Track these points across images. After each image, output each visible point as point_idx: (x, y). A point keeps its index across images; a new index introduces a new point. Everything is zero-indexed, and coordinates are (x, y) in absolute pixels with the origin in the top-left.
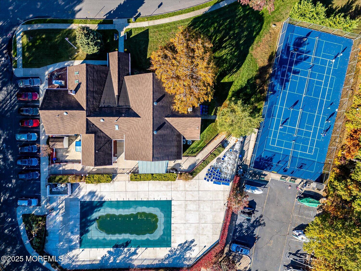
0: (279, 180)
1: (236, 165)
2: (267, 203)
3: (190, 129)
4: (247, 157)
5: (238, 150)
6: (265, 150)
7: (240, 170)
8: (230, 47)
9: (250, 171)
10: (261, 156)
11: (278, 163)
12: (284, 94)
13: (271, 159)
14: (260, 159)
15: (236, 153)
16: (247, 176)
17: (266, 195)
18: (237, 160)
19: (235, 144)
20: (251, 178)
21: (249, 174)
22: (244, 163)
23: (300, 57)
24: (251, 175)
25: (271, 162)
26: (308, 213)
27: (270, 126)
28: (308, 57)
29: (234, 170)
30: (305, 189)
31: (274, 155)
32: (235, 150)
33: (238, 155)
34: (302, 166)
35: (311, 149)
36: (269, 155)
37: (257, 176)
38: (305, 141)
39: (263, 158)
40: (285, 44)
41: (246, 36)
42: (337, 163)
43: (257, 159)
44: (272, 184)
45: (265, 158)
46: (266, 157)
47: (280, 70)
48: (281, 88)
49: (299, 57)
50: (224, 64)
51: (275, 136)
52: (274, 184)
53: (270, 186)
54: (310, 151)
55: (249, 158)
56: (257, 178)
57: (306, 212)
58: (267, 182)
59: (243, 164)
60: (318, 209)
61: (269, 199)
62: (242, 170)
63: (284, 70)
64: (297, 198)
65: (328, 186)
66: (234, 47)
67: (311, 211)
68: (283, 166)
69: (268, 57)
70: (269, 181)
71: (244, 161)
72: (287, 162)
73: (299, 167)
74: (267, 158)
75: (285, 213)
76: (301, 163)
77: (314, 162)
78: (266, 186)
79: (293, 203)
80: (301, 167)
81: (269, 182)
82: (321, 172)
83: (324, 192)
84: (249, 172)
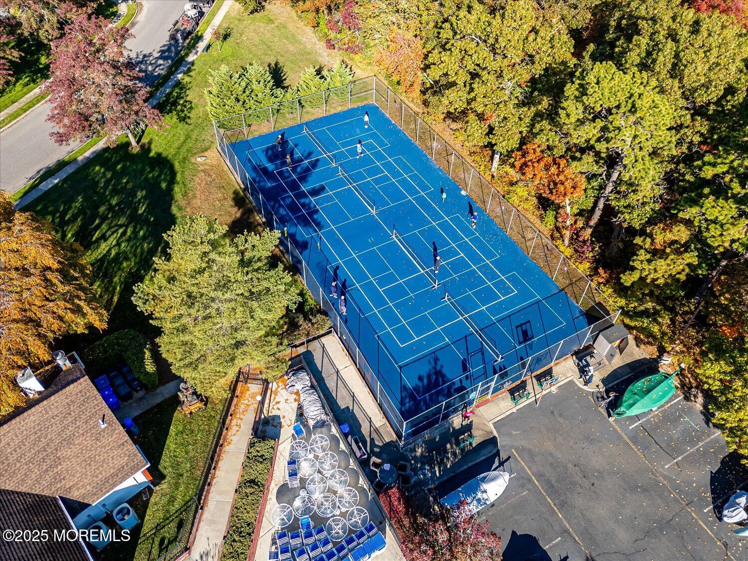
0: (514, 410)
1: (352, 464)
2: (562, 505)
3: (75, 449)
4: (371, 422)
5: (324, 417)
6: (400, 367)
7: (382, 471)
8: (117, 230)
9: (415, 451)
10: (404, 388)
11: (465, 369)
12: (331, 236)
13: (439, 373)
14: (412, 396)
15: (324, 429)
16: (424, 474)
17: (530, 480)
18: (342, 446)
19: (300, 408)
20: (437, 469)
21: (423, 464)
22: (377, 443)
23: (302, 168)
24: (427, 460)
25: (444, 383)
26: (685, 431)
27: (360, 310)
28: (317, 160)
29: (362, 482)
30: (597, 376)
31: (436, 360)
32: (311, 423)
33: (334, 430)
34: (525, 333)
35: (501, 286)
36: (425, 369)
37: (448, 446)
38: (471, 280)
39: (414, 388)
40: (250, 168)
41: (145, 197)
42: (584, 268)
43: (402, 403)
44: (510, 435)
45: (420, 384)
46: (420, 378)
47: (280, 206)
48: (311, 230)
49: (299, 169)
50: (122, 263)
51: (392, 319)
52: (514, 433)
53: (513, 447)
54: (506, 290)
55: (379, 420)
56: (454, 454)
57: (675, 433)
58: (493, 441)
59: (376, 450)
60: (687, 398)
61: (551, 489)
62: (387, 467)
63: (288, 201)
64: (610, 415)
65: (632, 324)
66: (127, 226)
67: (680, 416)
68: (485, 368)
69: (232, 203)
70: (495, 434)
71: (372, 440)
72: (482, 351)
73: (522, 339)
74: (425, 381)
75: (637, 487)
76: (517, 327)
77: (538, 302)
78: (503, 456)
79: (620, 437)
80: (526, 336)
81: (495, 437)
82: (581, 311)
83: (642, 346)
84: (415, 458)
